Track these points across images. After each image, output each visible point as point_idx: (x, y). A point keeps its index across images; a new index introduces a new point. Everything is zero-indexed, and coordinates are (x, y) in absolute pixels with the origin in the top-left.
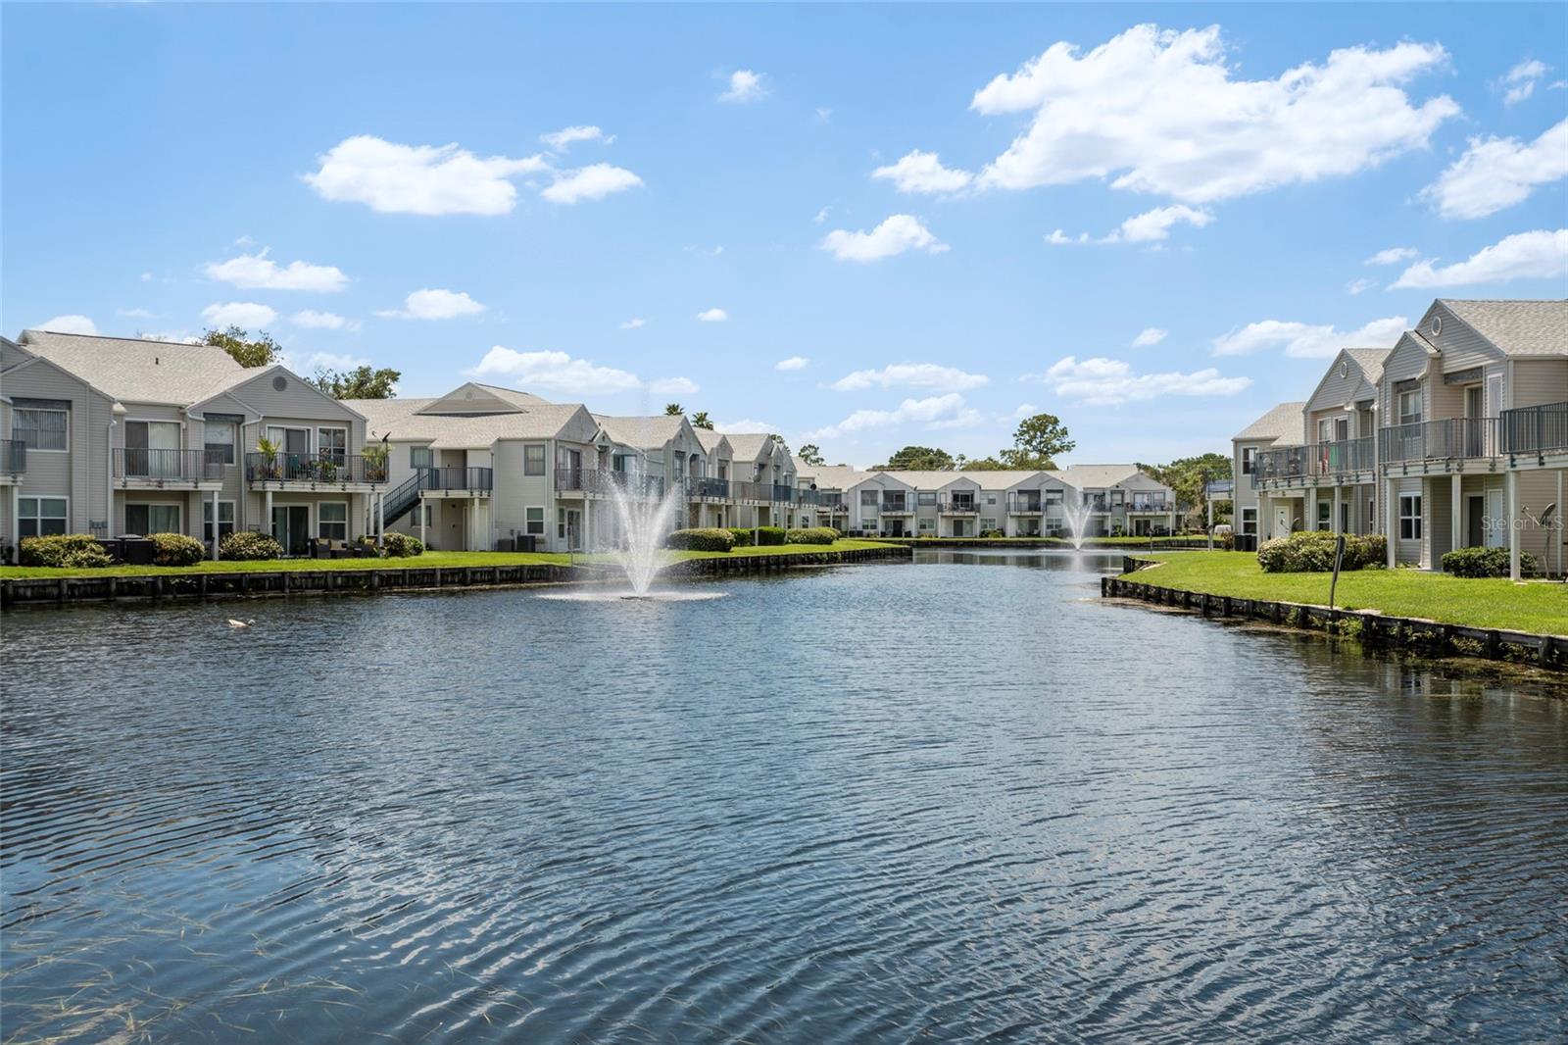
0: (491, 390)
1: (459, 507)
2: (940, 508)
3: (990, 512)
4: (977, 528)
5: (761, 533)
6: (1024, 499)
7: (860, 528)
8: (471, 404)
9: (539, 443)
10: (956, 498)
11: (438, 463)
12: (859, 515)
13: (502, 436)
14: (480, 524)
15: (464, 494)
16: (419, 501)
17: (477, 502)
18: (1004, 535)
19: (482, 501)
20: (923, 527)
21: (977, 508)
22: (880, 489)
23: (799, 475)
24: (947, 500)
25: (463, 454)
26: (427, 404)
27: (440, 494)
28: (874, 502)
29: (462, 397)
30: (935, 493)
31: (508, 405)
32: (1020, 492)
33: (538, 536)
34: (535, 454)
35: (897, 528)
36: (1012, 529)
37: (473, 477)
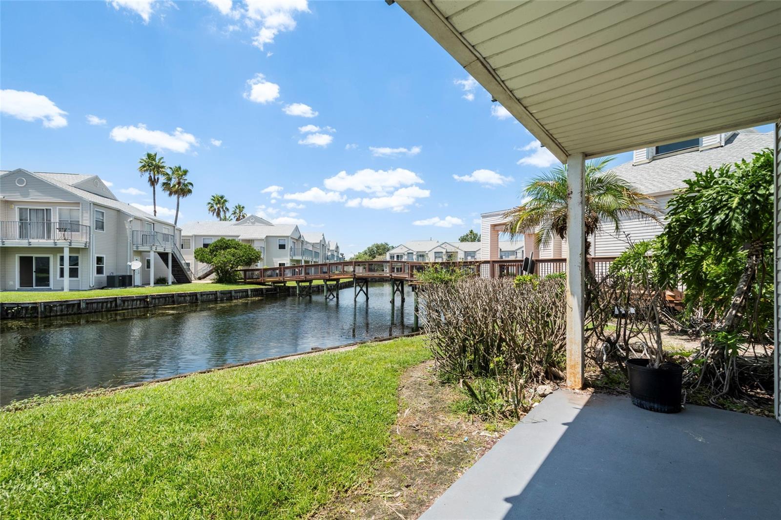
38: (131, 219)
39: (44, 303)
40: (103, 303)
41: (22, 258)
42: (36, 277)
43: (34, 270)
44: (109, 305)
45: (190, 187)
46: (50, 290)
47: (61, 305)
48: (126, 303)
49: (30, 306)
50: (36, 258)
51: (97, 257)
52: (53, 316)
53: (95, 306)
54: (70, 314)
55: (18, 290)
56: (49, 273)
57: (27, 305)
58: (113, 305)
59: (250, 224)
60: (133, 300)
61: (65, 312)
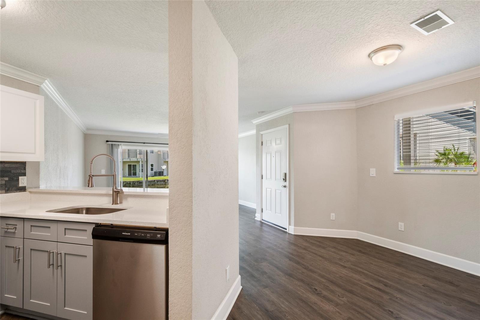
39: (133, 181)
40: (150, 182)
41: (128, 165)
42: (133, 173)
43: (132, 169)
46: (137, 177)
47: (138, 182)
49: (129, 182)
50: (133, 165)
51: (151, 164)
55: (128, 177)
56: (136, 171)
57: (128, 182)
58: (154, 183)
60: (161, 181)
61: (139, 185)
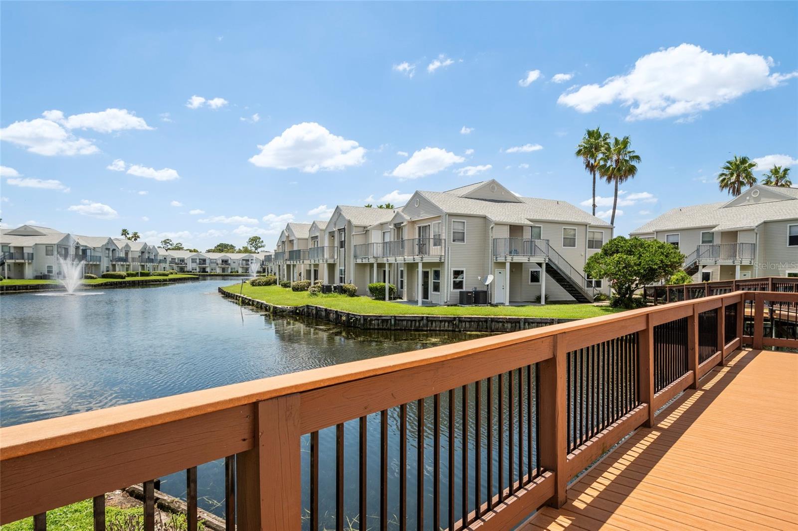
0: (34, 228)
1: (21, 265)
2: (217, 264)
3: (233, 265)
4: (229, 271)
5: (141, 273)
6: (244, 262)
7: (191, 270)
8: (26, 232)
9: (51, 245)
10: (223, 261)
11: (12, 251)
12: (190, 266)
13: (37, 243)
14: (29, 271)
15: (22, 261)
16: (4, 263)
17: (27, 264)
18: (238, 272)
19: (29, 263)
20: (212, 270)
21: (229, 264)
22: (198, 258)
23: (160, 254)
24: (220, 262)
25: (22, 248)
26: (10, 231)
27: (13, 261)
28: (196, 262)
29: (23, 229)
30: (216, 259)
31: (41, 233)
32: (243, 260)
33: (51, 274)
34: (50, 248)
35: (204, 270)
36: (240, 271)
37: (26, 256)
38: (492, 226)
40: (412, 321)
44: (417, 324)
45: (633, 163)
47: (378, 320)
48: (434, 324)
51: (454, 271)
52: (372, 329)
53: (405, 323)
54: (385, 329)
56: (428, 287)
59: (752, 202)
60: (441, 321)
61: (381, 327)
